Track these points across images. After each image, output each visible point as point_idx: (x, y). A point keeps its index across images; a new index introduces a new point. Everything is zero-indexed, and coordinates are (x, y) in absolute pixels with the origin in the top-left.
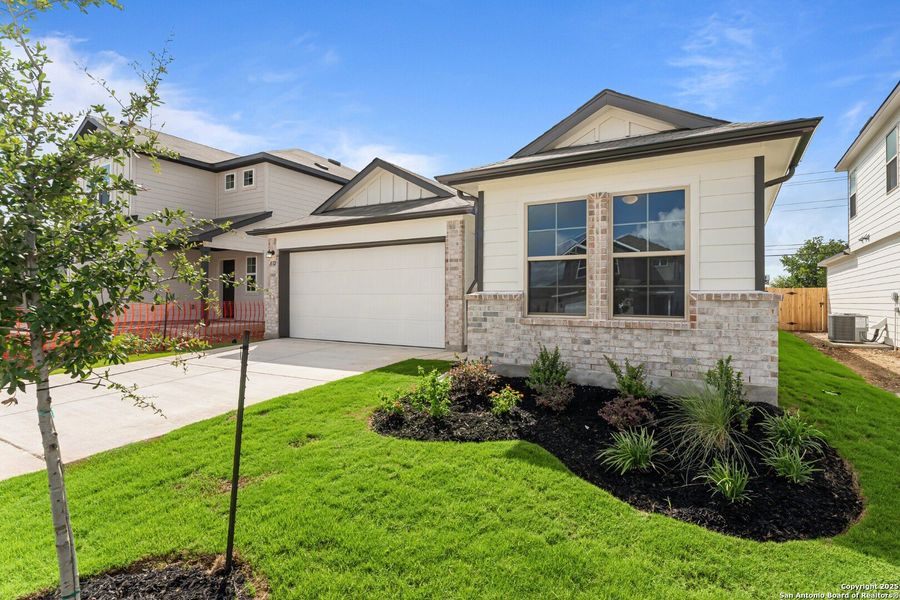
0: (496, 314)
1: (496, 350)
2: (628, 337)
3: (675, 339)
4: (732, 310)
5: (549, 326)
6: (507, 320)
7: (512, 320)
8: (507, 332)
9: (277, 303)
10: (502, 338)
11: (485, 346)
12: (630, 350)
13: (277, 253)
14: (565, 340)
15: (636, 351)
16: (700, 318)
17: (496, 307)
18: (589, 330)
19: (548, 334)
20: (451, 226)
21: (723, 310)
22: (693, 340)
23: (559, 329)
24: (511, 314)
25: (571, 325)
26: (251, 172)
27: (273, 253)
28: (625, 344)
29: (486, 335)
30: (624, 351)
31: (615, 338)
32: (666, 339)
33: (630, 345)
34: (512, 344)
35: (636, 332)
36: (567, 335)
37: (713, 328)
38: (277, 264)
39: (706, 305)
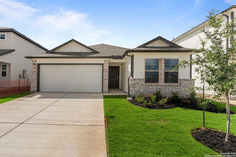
0: (138, 83)
1: (138, 91)
2: (168, 87)
3: (177, 87)
4: (187, 82)
5: (151, 85)
6: (141, 84)
7: (142, 84)
8: (141, 87)
9: (36, 81)
10: (140, 88)
11: (135, 91)
12: (169, 90)
13: (36, 65)
14: (155, 89)
15: (170, 90)
16: (182, 83)
17: (138, 82)
18: (160, 86)
19: (151, 87)
20: (105, 61)
21: (186, 82)
22: (181, 88)
23: (153, 86)
24: (142, 83)
25: (157, 85)
26: (5, 34)
27: (35, 64)
28: (168, 89)
29: (135, 88)
30: (167, 90)
31: (166, 88)
32: (176, 87)
33: (169, 89)
34: (142, 90)
35: (170, 86)
36: (155, 87)
37: (184, 85)
38: (37, 68)
39: (183, 81)
